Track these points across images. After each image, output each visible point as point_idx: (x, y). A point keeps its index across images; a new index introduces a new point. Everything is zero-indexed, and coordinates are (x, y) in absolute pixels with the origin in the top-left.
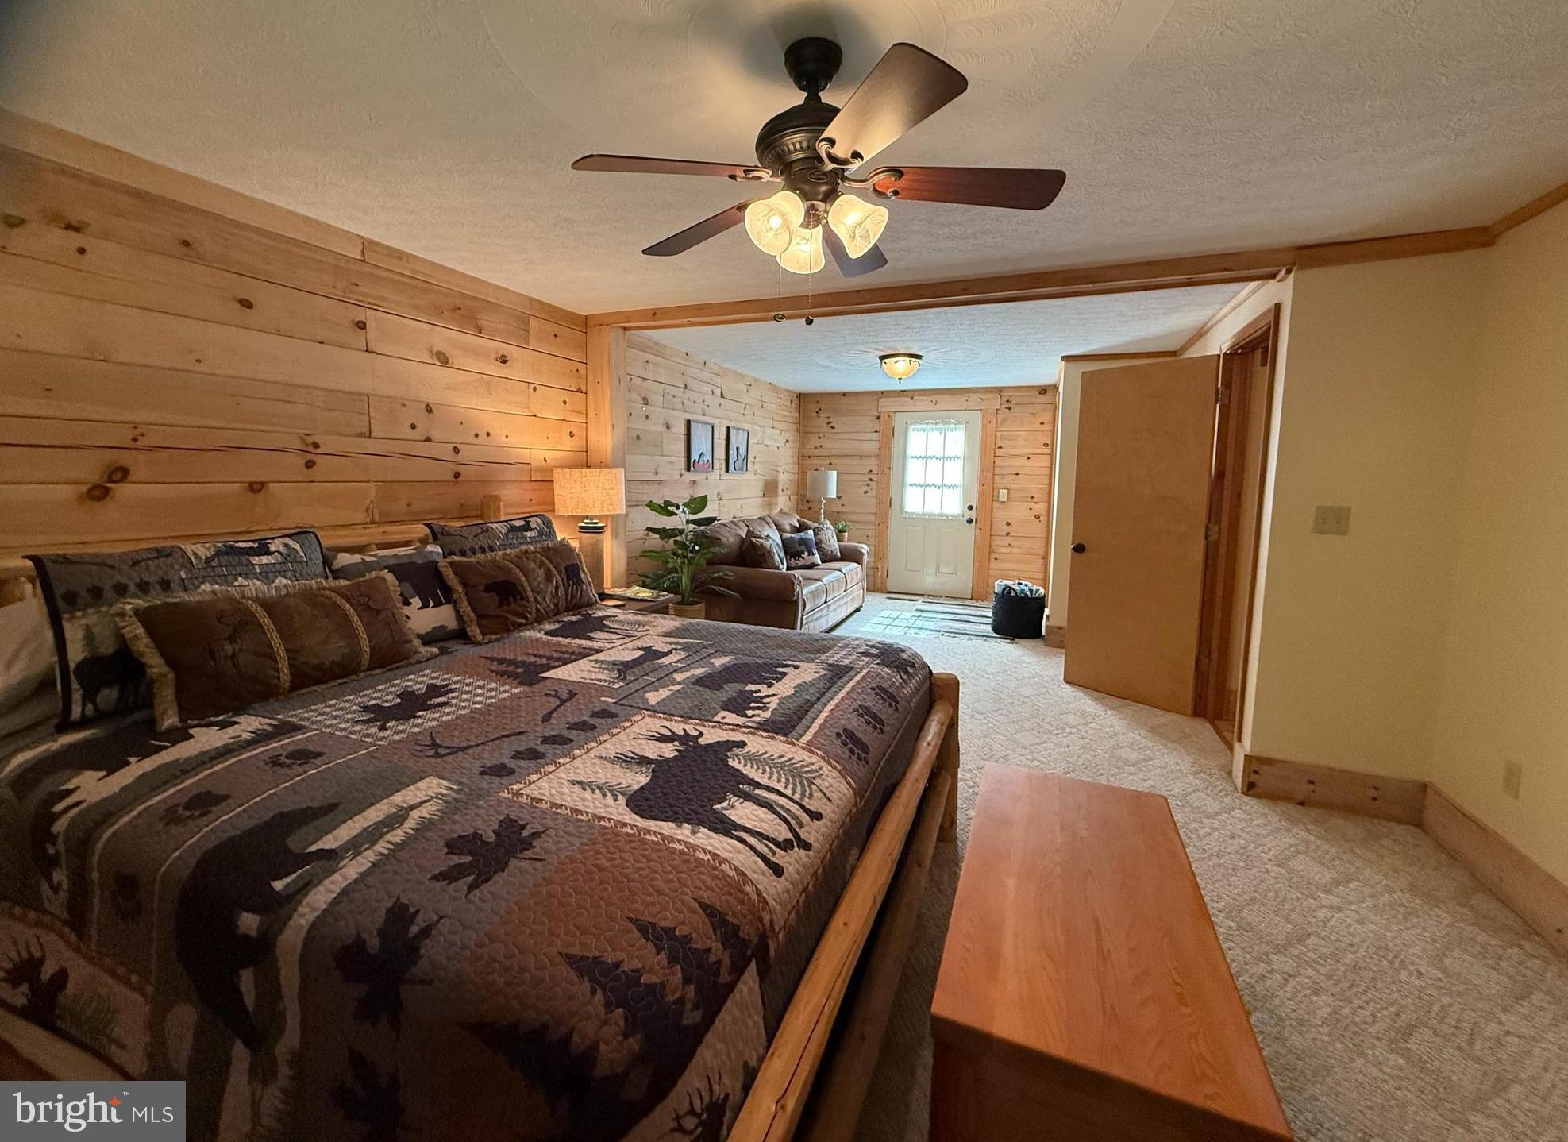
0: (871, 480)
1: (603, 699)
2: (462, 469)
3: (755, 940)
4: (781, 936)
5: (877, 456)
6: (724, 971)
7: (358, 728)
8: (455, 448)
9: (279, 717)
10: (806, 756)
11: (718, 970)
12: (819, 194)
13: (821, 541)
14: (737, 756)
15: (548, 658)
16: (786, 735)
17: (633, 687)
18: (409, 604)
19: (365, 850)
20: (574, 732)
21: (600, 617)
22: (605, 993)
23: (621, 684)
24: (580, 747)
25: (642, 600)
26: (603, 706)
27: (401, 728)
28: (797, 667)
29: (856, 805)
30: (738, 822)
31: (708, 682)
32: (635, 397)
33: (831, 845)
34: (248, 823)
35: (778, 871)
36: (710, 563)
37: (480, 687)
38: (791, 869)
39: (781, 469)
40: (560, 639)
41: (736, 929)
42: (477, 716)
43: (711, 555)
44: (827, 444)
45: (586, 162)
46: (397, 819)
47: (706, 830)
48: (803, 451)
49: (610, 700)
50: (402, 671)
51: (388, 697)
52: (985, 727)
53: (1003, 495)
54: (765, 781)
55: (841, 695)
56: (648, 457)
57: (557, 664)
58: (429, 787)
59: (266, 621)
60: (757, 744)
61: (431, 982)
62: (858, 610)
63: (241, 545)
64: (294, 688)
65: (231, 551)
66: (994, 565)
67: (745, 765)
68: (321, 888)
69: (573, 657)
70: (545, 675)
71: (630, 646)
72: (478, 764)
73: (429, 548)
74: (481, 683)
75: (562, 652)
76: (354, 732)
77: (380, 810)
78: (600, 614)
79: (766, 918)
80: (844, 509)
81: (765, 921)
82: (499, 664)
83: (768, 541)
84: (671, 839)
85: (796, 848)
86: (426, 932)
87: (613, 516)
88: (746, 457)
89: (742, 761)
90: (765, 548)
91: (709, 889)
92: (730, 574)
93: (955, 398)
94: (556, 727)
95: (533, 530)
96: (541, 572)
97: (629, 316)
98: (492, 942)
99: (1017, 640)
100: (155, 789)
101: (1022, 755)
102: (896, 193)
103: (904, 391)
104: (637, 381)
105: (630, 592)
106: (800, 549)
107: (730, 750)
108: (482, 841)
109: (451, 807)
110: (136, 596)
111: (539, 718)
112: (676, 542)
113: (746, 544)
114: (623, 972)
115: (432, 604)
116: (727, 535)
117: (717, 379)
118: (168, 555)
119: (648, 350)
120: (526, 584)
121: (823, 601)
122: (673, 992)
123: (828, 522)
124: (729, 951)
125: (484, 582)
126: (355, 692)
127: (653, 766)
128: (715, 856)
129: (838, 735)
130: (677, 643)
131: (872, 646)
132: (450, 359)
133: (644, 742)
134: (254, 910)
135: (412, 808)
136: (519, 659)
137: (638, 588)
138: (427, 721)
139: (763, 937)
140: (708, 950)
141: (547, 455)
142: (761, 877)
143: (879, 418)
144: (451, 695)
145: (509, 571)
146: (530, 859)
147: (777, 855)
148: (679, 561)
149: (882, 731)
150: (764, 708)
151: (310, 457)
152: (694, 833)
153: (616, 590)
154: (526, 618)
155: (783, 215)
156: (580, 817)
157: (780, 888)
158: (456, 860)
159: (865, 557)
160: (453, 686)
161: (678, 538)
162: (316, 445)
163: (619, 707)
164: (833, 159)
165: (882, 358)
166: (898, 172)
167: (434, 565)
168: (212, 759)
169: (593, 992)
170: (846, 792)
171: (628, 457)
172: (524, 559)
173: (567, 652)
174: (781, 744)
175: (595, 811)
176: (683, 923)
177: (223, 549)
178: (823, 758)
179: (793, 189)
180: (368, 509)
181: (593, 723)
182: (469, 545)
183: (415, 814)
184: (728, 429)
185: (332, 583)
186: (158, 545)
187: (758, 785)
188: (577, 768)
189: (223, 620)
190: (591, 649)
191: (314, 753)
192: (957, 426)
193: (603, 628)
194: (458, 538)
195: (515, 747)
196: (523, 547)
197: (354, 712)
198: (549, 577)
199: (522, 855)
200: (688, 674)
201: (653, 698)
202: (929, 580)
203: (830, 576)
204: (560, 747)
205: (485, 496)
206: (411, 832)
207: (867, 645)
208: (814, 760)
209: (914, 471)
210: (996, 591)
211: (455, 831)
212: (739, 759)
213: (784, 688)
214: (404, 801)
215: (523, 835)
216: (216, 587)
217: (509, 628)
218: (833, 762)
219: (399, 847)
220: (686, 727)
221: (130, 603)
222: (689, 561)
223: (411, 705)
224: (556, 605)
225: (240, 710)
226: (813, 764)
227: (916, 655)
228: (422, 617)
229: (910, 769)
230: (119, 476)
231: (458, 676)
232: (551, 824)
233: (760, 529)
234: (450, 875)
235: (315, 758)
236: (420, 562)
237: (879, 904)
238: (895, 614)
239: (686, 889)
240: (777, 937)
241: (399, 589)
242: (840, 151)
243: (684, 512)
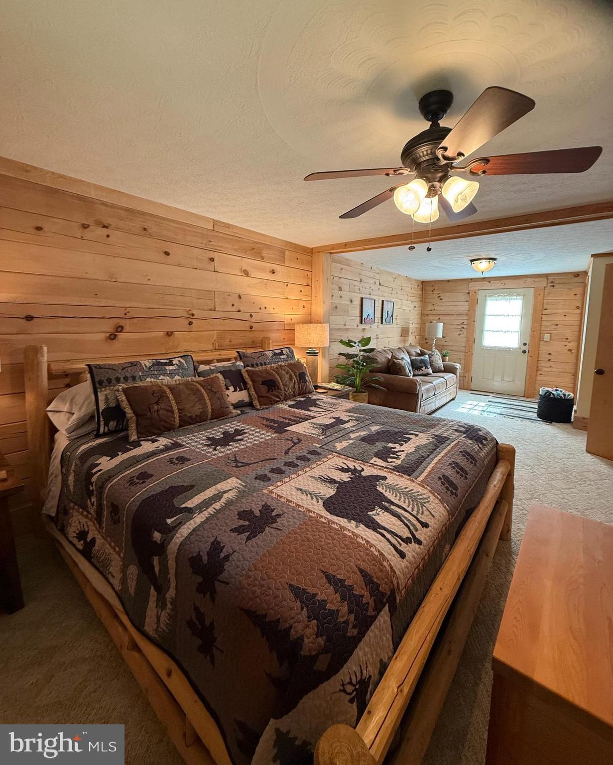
0: (463, 328)
1: (314, 444)
2: (254, 325)
3: (389, 593)
4: (403, 592)
5: (467, 315)
6: (370, 609)
7: (205, 448)
8: (251, 315)
9: (174, 439)
10: (420, 489)
11: (367, 607)
12: (436, 178)
13: (433, 361)
14: (382, 484)
15: (290, 420)
16: (409, 475)
17: (330, 439)
18: (229, 389)
19: (204, 511)
20: (299, 461)
21: (315, 399)
22: (308, 611)
23: (324, 437)
24: (302, 470)
25: (336, 390)
26: (314, 448)
27: (223, 450)
28: (417, 435)
29: (449, 520)
30: (381, 524)
31: (369, 440)
32: (335, 287)
33: (433, 543)
34: (159, 490)
35: (402, 555)
36: (371, 371)
37: (258, 432)
38: (410, 554)
39: (411, 322)
40: (295, 410)
41: (378, 585)
42: (255, 447)
43: (372, 368)
44: (437, 308)
45: (310, 177)
46: (217, 497)
47: (363, 526)
48: (425, 312)
49: (317, 445)
50: (224, 421)
51: (218, 434)
52: (531, 475)
53: (547, 337)
54: (396, 502)
55: (442, 454)
56: (341, 317)
57: (293, 423)
58: (232, 483)
59: (171, 396)
60: (393, 479)
61: (228, 583)
62: (453, 399)
63: (162, 361)
64: (180, 426)
65: (158, 364)
66: (539, 378)
67: (386, 491)
68: (185, 526)
69: (301, 420)
70: (287, 428)
71: (329, 416)
72: (254, 473)
73: (238, 363)
74: (258, 430)
75: (295, 417)
76: (203, 450)
77: (211, 491)
78: (315, 397)
79: (395, 582)
80: (446, 344)
81: (394, 583)
82: (267, 421)
83: (403, 361)
84: (345, 529)
85: (413, 543)
86: (227, 558)
87: (323, 348)
88: (392, 316)
89: (385, 488)
90: (401, 365)
91: (364, 561)
92: (382, 378)
93: (517, 281)
94: (291, 458)
95: (284, 355)
96: (287, 376)
97: (333, 247)
98: (255, 570)
99: (554, 423)
100: (127, 468)
101: (556, 495)
102: (484, 172)
103: (485, 278)
104: (336, 279)
105: (330, 386)
106: (420, 365)
107: (378, 481)
108: (254, 515)
109: (242, 494)
110: (123, 383)
111: (283, 451)
112: (354, 361)
113: (391, 362)
114: (318, 600)
115: (238, 390)
116: (381, 357)
117: (378, 276)
118: (135, 365)
119: (342, 263)
120: (280, 381)
121: (433, 394)
122: (343, 617)
123: (437, 351)
124: (373, 598)
125: (261, 380)
126: (205, 430)
127: (337, 485)
128: (368, 542)
129: (440, 478)
130: (352, 416)
131: (461, 426)
132: (250, 273)
133: (333, 470)
134: (159, 531)
135: (225, 492)
136: (276, 419)
137: (334, 383)
138: (234, 447)
139: (393, 591)
140: (362, 596)
141: (291, 317)
142: (393, 558)
143: (469, 293)
144: (244, 435)
145: (274, 376)
146: (275, 528)
147: (402, 546)
148: (355, 371)
149: (466, 478)
150: (397, 458)
151: (191, 320)
152: (357, 527)
153: (324, 384)
154: (280, 398)
155: (415, 193)
156: (300, 509)
157: (403, 565)
158: (242, 522)
159: (458, 371)
160: (246, 431)
161: (355, 359)
162: (193, 315)
163: (322, 450)
164: (445, 158)
165: (472, 261)
166: (486, 160)
167: (240, 370)
168: (148, 457)
169: (302, 608)
170: (443, 512)
171: (331, 317)
172: (280, 369)
173: (298, 417)
174: (406, 480)
175: (308, 507)
176: (349, 578)
177: (156, 363)
178: (430, 491)
179: (421, 178)
180: (213, 344)
181: (309, 457)
182: (255, 362)
183: (225, 496)
184: (383, 301)
185: (197, 379)
186: (132, 360)
187: (393, 503)
188: (300, 481)
189: (154, 395)
190: (310, 416)
191: (186, 458)
192: (518, 297)
193: (316, 405)
194: (251, 358)
195: (271, 466)
196: (280, 363)
197: (204, 440)
198: (291, 379)
199: (271, 526)
200: (357, 434)
201: (339, 446)
202: (497, 384)
203: (437, 381)
204: (292, 468)
205: (264, 337)
206: (223, 505)
207: (459, 426)
208: (425, 492)
209: (489, 323)
210: (541, 393)
211: (241, 507)
212: (383, 487)
213: (409, 448)
214: (221, 488)
215: (273, 515)
216: (152, 379)
217: (272, 403)
218: (436, 494)
219: (218, 512)
220: (355, 464)
221: (121, 386)
222: (360, 371)
223: (228, 438)
224: (294, 392)
225: (159, 435)
226: (424, 494)
227: (488, 433)
228: (234, 396)
229: (483, 500)
230: (119, 329)
231: (248, 426)
232: (286, 510)
233: (399, 354)
234: (239, 530)
235: (187, 461)
236: (234, 370)
237: (461, 580)
238: (475, 403)
239: (351, 559)
240: (401, 592)
241: (224, 382)
242: (449, 153)
243: (358, 345)
